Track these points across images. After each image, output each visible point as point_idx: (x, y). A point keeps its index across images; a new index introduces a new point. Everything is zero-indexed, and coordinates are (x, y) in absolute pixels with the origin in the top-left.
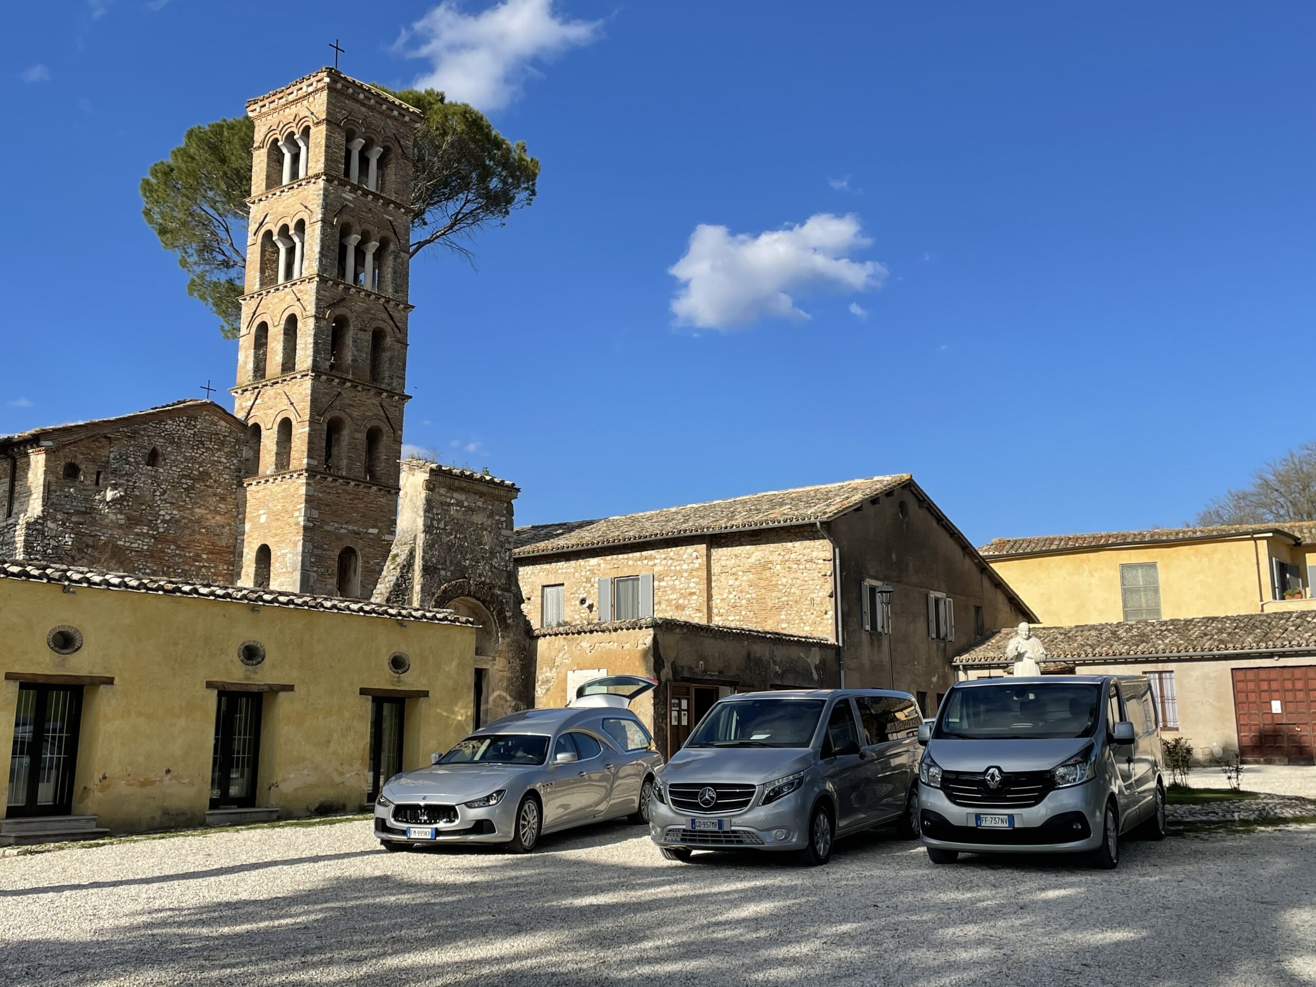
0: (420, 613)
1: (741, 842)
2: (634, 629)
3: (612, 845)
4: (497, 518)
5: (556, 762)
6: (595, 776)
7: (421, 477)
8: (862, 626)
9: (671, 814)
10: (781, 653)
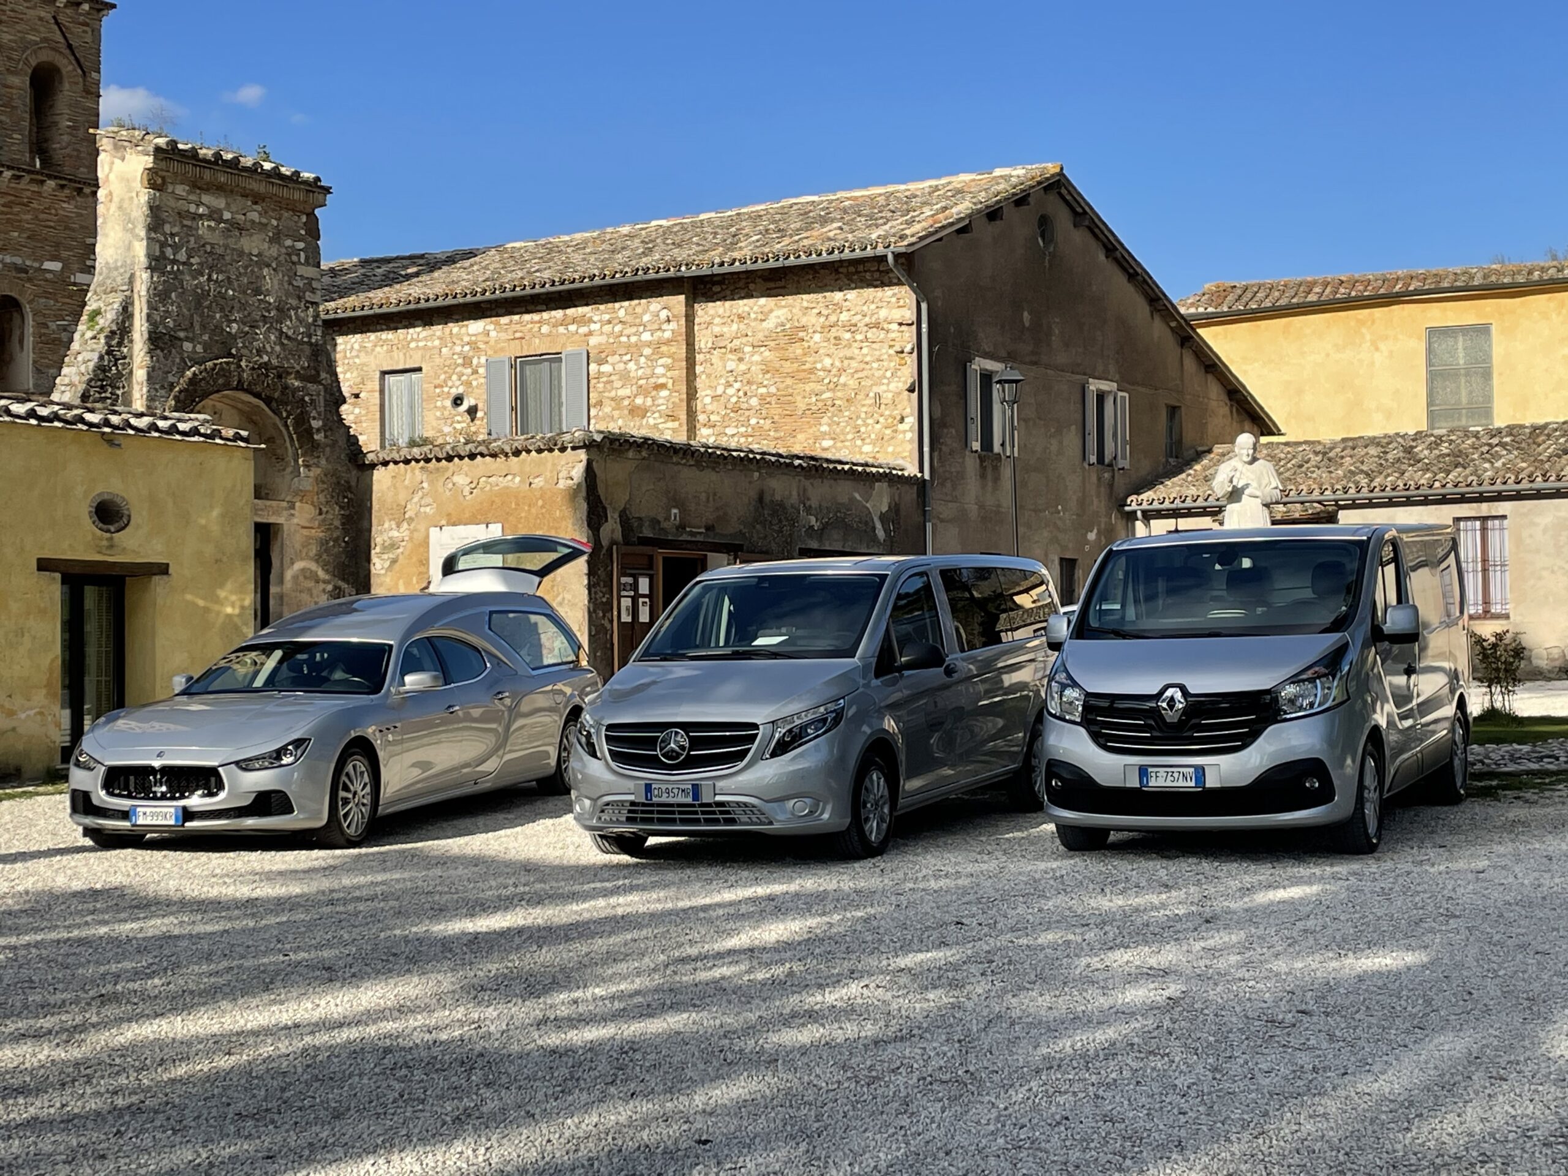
0: (146, 421)
1: (732, 821)
2: (551, 450)
3: (508, 831)
4: (288, 243)
5: (402, 689)
6: (476, 712)
7: (139, 163)
8: (966, 444)
9: (609, 777)
10: (819, 492)
